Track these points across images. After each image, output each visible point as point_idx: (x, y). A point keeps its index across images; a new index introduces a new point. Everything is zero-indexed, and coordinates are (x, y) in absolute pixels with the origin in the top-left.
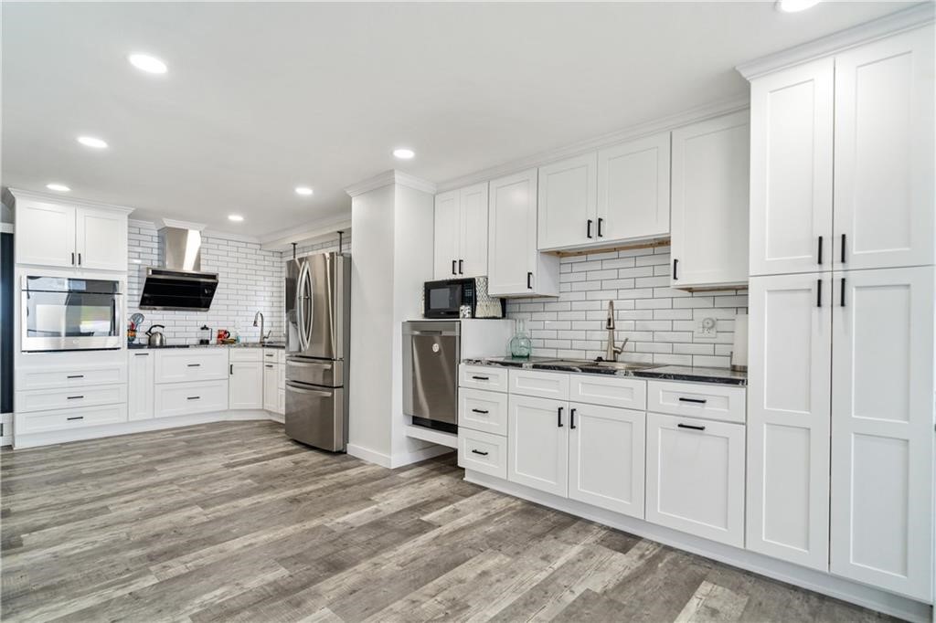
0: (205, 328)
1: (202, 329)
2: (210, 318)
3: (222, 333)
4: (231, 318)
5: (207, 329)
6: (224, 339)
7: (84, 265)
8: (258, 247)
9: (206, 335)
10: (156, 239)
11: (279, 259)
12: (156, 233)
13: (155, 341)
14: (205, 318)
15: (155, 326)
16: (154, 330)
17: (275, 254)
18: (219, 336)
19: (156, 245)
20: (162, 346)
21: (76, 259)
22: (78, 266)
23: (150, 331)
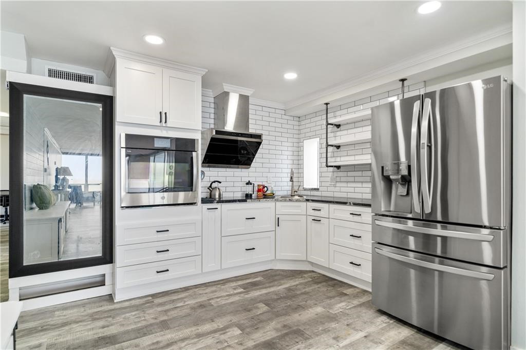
0: (249, 183)
1: (247, 184)
2: (251, 174)
3: (261, 187)
4: (265, 175)
5: (251, 184)
6: (264, 194)
7: (169, 124)
8: (283, 112)
9: (249, 189)
10: (212, 105)
11: (297, 123)
12: (212, 100)
13: (215, 195)
14: (247, 174)
15: (215, 182)
16: (214, 185)
17: (295, 118)
18: (259, 190)
19: (212, 111)
20: (220, 201)
21: (163, 117)
22: (164, 125)
23: (211, 186)
